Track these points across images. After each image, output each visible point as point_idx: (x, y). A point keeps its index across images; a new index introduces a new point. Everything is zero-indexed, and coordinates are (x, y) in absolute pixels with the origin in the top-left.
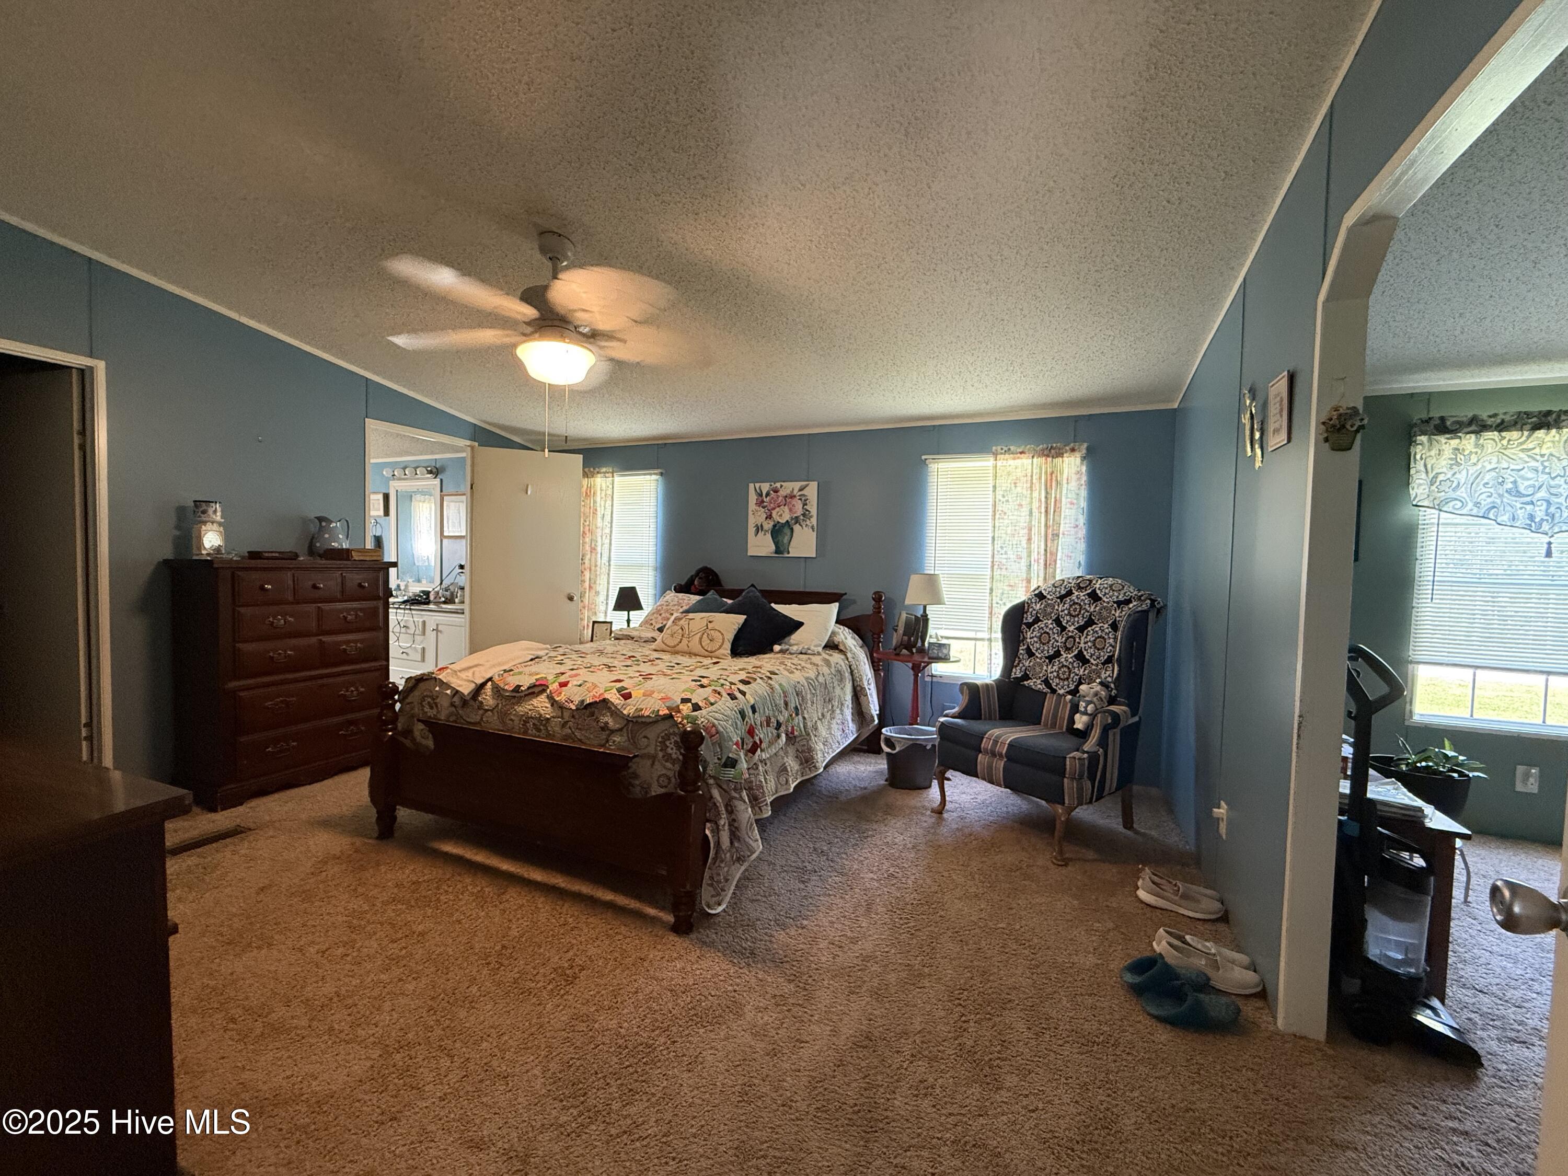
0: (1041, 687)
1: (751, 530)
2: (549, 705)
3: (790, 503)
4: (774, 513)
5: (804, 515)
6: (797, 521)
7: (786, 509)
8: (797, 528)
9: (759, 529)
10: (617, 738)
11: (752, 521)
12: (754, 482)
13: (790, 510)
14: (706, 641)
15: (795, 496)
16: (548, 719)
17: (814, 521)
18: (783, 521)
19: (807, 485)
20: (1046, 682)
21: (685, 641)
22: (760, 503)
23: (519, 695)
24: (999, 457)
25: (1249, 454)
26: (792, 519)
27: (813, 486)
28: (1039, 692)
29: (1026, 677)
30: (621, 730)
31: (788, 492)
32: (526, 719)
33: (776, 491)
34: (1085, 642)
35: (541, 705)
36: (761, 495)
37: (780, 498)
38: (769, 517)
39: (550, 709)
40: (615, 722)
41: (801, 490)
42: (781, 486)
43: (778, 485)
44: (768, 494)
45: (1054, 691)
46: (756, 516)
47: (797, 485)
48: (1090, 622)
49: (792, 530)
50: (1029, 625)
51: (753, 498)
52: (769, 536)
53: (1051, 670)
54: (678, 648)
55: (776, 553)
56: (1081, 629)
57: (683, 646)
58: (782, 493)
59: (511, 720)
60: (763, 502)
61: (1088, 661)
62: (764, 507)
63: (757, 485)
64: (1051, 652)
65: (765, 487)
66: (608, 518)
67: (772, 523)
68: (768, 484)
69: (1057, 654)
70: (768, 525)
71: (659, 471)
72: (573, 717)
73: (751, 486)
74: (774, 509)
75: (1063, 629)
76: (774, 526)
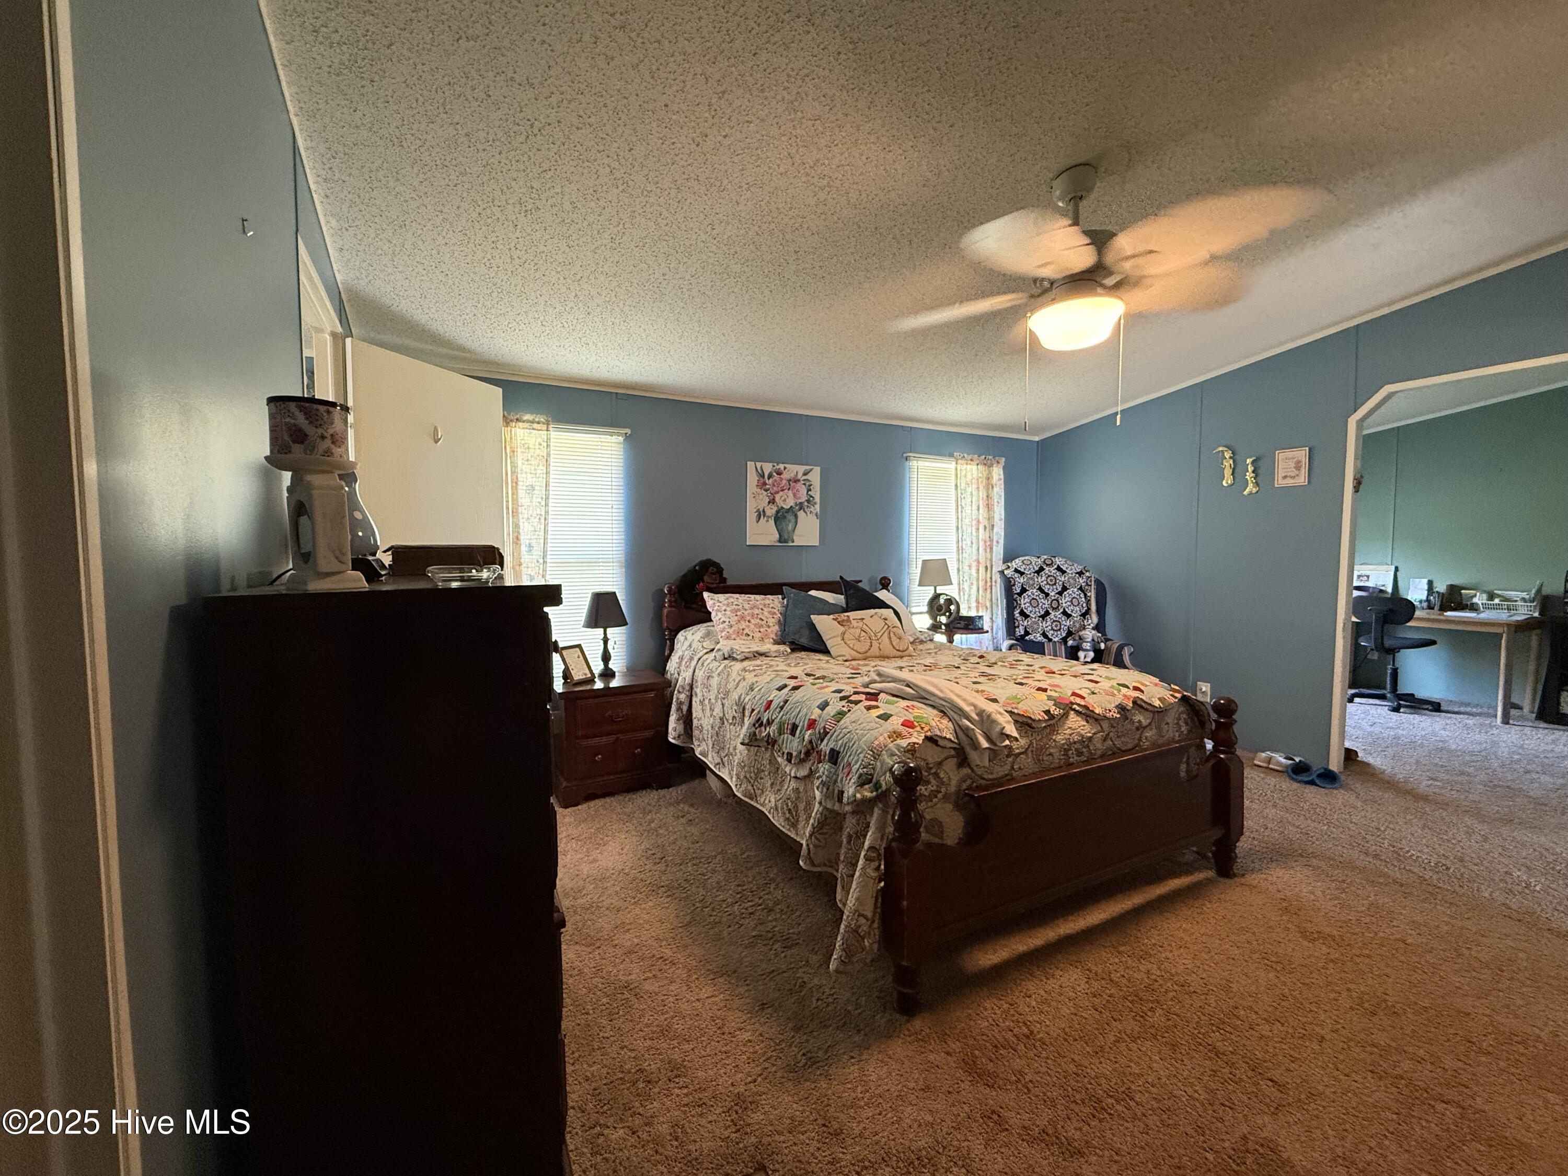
0: (1040, 638)
1: (751, 516)
2: (1085, 723)
3: (794, 487)
4: (777, 497)
5: (808, 501)
6: (801, 506)
7: (790, 493)
8: (801, 514)
9: (760, 514)
10: (1148, 734)
11: (751, 507)
12: (755, 461)
13: (795, 495)
15: (799, 481)
16: (1091, 737)
17: (818, 507)
18: (787, 507)
19: (811, 470)
20: (1044, 635)
22: (762, 485)
24: (959, 461)
25: (1227, 481)
26: (796, 505)
27: (817, 470)
28: (1039, 643)
29: (1027, 633)
30: (1150, 724)
31: (792, 475)
32: (1065, 750)
33: (779, 473)
34: (1065, 601)
35: (1076, 725)
36: (763, 476)
37: (784, 482)
38: (772, 501)
39: (1088, 727)
40: (1146, 719)
41: (805, 474)
42: (785, 468)
43: (781, 466)
44: (770, 476)
45: (1050, 640)
46: (755, 500)
47: (801, 469)
48: (1065, 589)
49: (796, 516)
50: (1020, 594)
51: (752, 479)
52: (772, 522)
53: (1046, 625)
55: (780, 541)
56: (1060, 593)
58: (786, 476)
59: (1051, 754)
60: (765, 484)
61: (1070, 615)
62: (766, 490)
63: (759, 464)
64: (1042, 613)
65: (768, 468)
66: (540, 491)
67: (775, 509)
68: (771, 464)
69: (1047, 613)
70: (771, 511)
71: (628, 431)
72: (1113, 727)
73: (750, 465)
74: (777, 493)
75: (1047, 595)
76: (778, 512)
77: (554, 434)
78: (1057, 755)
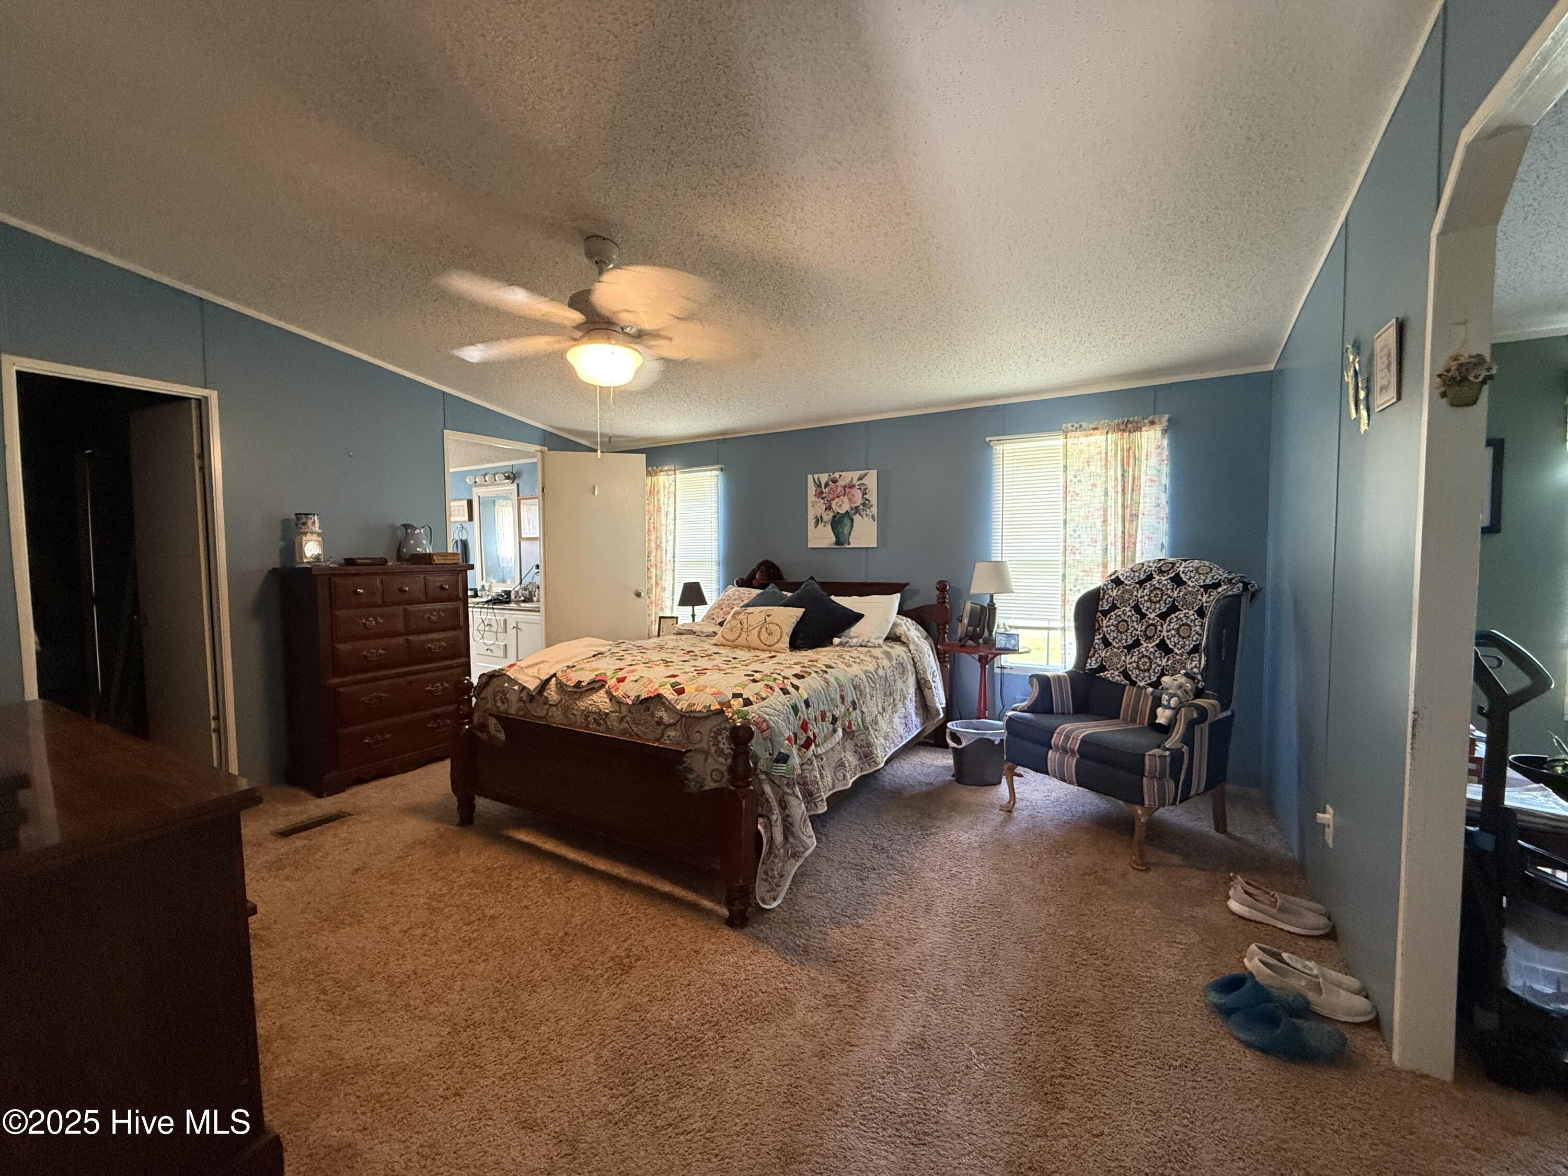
0: (1119, 678)
1: (811, 522)
2: (608, 701)
3: (850, 492)
4: (834, 506)
5: (864, 504)
6: (857, 510)
7: (846, 499)
8: (857, 518)
9: (818, 520)
10: (672, 733)
11: (811, 513)
12: (813, 474)
13: (850, 500)
14: (764, 635)
15: (854, 486)
16: (607, 714)
17: (874, 510)
18: (842, 511)
19: (866, 474)
20: (1125, 674)
21: (744, 635)
22: (819, 494)
23: (580, 690)
24: (1069, 434)
25: (1354, 415)
26: (852, 509)
27: (874, 473)
28: (1117, 684)
29: (1102, 668)
30: (674, 725)
31: (847, 481)
32: (587, 714)
33: (835, 481)
34: (1167, 630)
35: (599, 700)
36: (820, 486)
37: (839, 489)
38: (829, 508)
39: (609, 704)
40: (669, 716)
41: (860, 479)
42: (840, 476)
43: (837, 475)
44: (827, 485)
45: (1133, 683)
46: (815, 507)
47: (856, 475)
48: (1173, 609)
49: (852, 520)
50: (1105, 613)
51: (812, 489)
52: (829, 527)
53: (1130, 661)
54: (736, 643)
55: (837, 543)
56: (1163, 616)
57: (741, 641)
58: (841, 483)
59: (573, 714)
60: (822, 493)
61: (1171, 651)
62: (823, 499)
63: (816, 476)
64: (1130, 642)
65: (824, 478)
66: (671, 516)
67: (831, 514)
68: (827, 475)
69: (1137, 643)
70: (828, 517)
71: (720, 466)
72: (630, 712)
73: (810, 477)
74: (833, 499)
75: (1143, 616)
76: (834, 517)
77: (679, 476)
78: (578, 717)
